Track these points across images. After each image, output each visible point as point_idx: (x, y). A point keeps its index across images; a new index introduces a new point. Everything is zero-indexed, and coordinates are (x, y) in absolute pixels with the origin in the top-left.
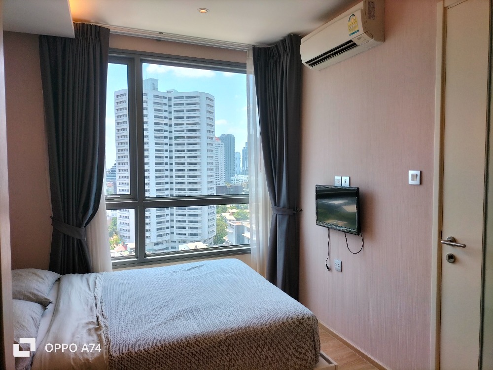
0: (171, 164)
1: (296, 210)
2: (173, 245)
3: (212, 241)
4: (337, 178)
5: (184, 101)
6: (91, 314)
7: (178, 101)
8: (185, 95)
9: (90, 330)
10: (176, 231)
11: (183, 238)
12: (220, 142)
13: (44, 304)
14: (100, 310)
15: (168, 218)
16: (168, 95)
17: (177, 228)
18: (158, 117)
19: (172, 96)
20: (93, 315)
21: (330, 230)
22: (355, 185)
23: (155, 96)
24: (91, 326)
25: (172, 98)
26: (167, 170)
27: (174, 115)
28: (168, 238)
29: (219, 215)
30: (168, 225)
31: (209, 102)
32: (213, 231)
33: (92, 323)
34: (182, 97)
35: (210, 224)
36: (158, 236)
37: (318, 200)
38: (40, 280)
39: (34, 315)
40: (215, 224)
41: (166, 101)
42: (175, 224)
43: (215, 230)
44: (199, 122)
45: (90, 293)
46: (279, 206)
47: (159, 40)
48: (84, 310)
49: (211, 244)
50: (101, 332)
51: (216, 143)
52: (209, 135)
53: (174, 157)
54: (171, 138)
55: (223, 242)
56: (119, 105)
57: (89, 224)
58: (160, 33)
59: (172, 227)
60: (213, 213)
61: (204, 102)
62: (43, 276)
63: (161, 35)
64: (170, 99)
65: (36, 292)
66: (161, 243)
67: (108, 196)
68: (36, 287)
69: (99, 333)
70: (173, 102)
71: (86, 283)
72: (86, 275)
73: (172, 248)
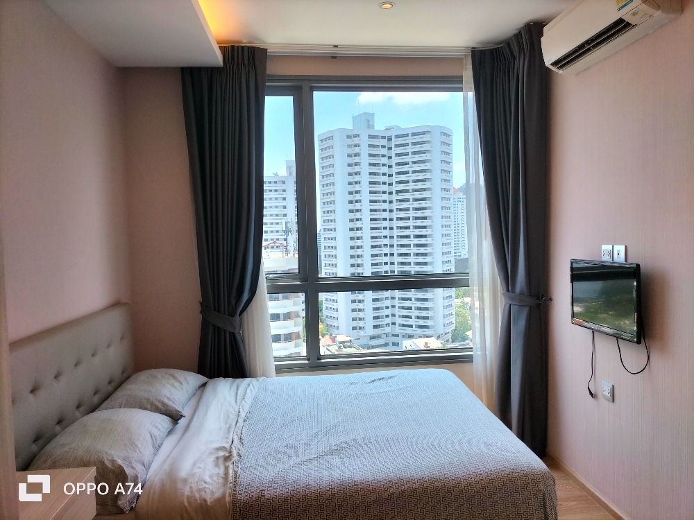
0: (391, 229)
1: (542, 298)
2: (395, 340)
3: (449, 336)
4: (606, 248)
5: (410, 140)
6: (227, 436)
7: (400, 141)
8: (410, 132)
9: (218, 458)
10: (399, 321)
11: (409, 331)
12: (461, 195)
13: (175, 417)
14: (239, 432)
15: (388, 303)
16: (387, 134)
17: (400, 316)
18: (374, 165)
19: (393, 133)
20: (227, 438)
21: (596, 334)
22: (633, 260)
23: (370, 137)
24: (221, 454)
25: (393, 138)
26: (386, 237)
27: (395, 160)
28: (388, 330)
29: (459, 300)
30: (388, 312)
31: (444, 139)
32: (451, 323)
33: (223, 448)
34: (406, 135)
35: (447, 312)
36: (375, 327)
37: (575, 283)
38: (176, 384)
39: (155, 432)
40: (454, 313)
41: (384, 142)
42: (397, 312)
43: (454, 322)
44: (430, 168)
45: (234, 405)
46: (513, 292)
47: (334, 57)
48: (220, 428)
49: (448, 341)
50: (229, 464)
51: (454, 196)
52: (445, 185)
53: (395, 219)
54: (391, 193)
55: (464, 339)
56: (324, 152)
57: (245, 312)
58: (336, 46)
59: (393, 315)
60: (451, 297)
61: (437, 139)
62: (182, 379)
63: (336, 49)
64: (390, 139)
65: (166, 401)
66: (378, 337)
67: (271, 276)
68: (168, 395)
69: (227, 464)
70: (395, 142)
71: (235, 391)
72: (238, 380)
73: (394, 344)
